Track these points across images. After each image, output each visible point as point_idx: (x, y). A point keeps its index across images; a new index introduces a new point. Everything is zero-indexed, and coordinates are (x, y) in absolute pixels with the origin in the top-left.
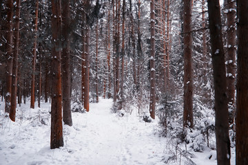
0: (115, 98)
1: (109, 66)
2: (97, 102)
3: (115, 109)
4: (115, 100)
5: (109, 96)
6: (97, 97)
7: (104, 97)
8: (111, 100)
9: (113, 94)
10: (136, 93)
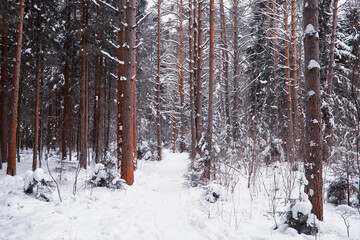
0: (194, 151)
1: (182, 96)
2: (159, 159)
3: (194, 177)
4: (193, 156)
5: (182, 148)
6: (159, 149)
7: (174, 149)
8: (186, 155)
9: (188, 145)
10: (232, 143)
